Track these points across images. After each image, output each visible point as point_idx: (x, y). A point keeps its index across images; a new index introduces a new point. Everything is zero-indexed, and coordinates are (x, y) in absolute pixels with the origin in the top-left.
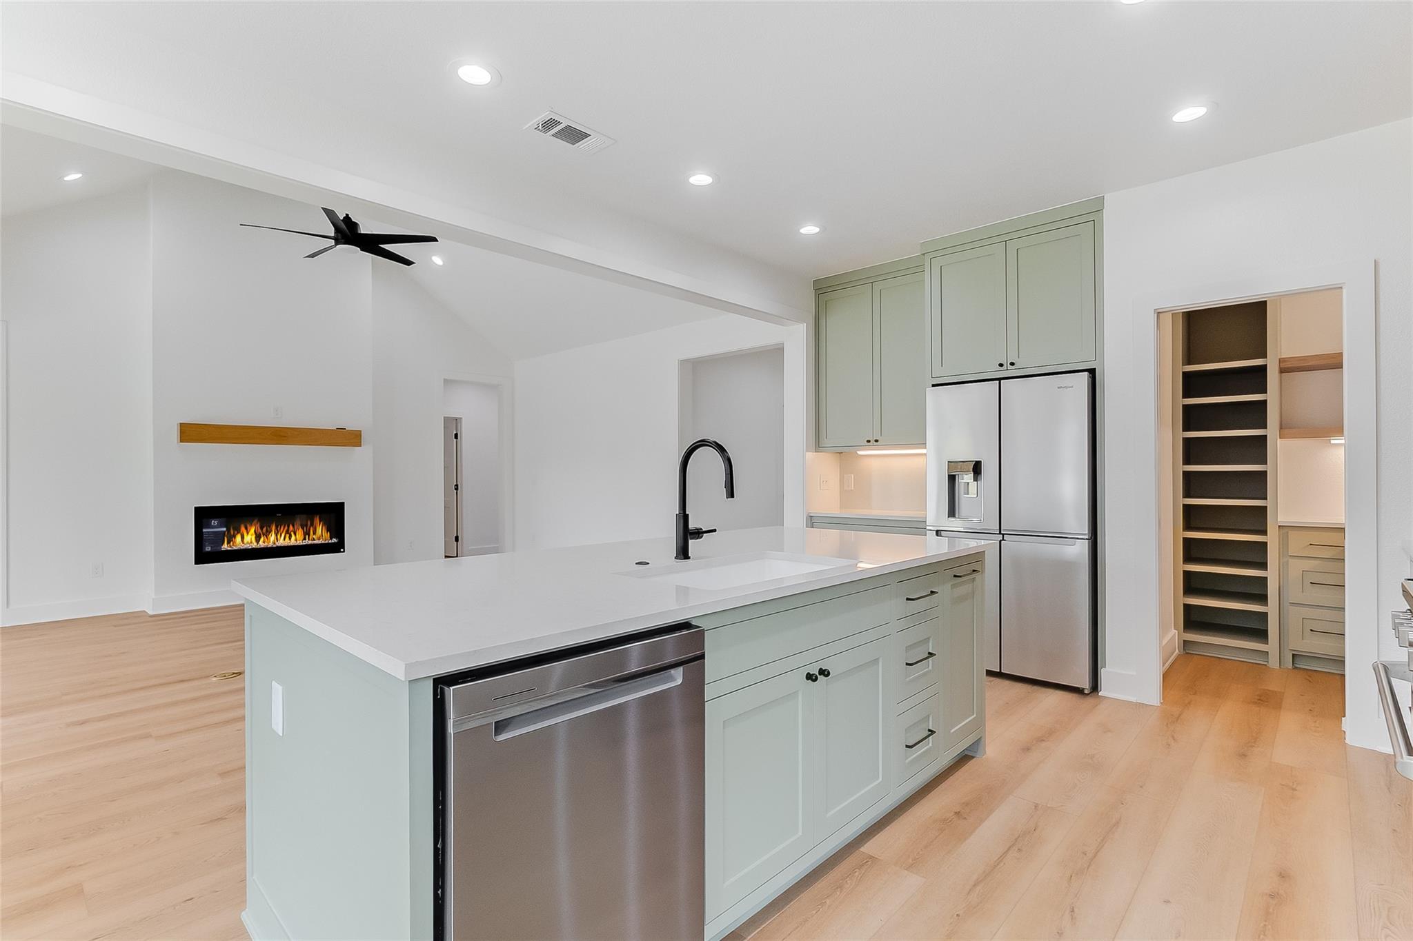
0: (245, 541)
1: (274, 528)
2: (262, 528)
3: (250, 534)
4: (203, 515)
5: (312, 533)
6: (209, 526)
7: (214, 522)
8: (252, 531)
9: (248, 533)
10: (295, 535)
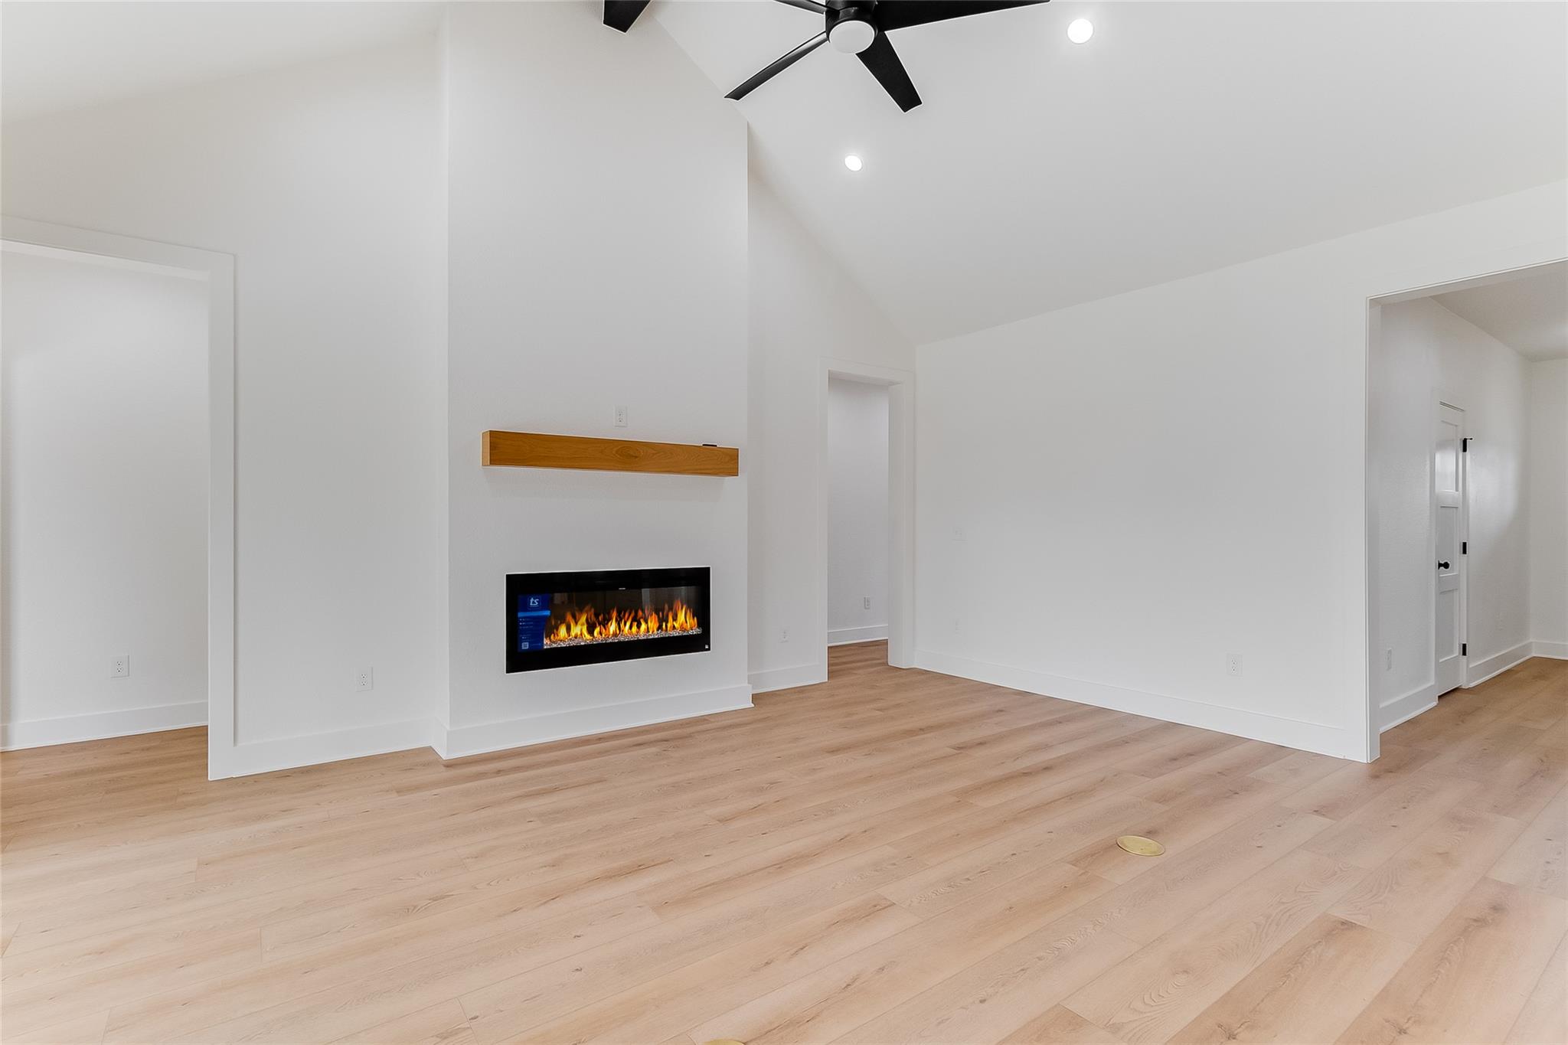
0: (573, 634)
1: (614, 615)
2: (597, 615)
3: (579, 623)
4: (520, 588)
5: (671, 619)
6: (526, 607)
7: (534, 602)
8: (583, 619)
9: (576, 623)
10: (647, 622)
